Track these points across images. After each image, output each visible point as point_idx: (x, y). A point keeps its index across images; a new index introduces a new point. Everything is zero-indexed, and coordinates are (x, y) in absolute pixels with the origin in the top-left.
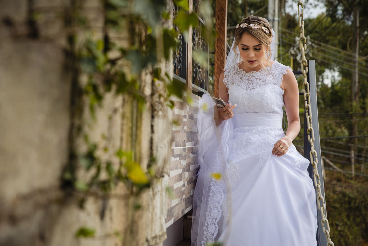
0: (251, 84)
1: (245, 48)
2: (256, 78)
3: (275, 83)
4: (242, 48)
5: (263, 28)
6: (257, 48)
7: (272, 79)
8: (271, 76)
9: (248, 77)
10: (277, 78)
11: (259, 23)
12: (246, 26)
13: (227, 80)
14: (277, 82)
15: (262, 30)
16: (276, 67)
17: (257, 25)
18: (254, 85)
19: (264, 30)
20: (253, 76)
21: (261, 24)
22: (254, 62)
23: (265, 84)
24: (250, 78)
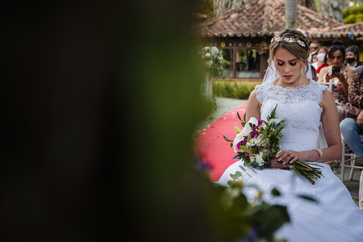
0: (289, 99)
1: (281, 63)
2: (294, 94)
3: (314, 99)
4: (278, 63)
5: (299, 42)
6: (293, 62)
7: (311, 95)
8: (310, 93)
9: (286, 92)
10: (316, 95)
11: (293, 36)
12: (281, 40)
13: (261, 97)
14: (316, 99)
15: (298, 43)
16: (313, 86)
17: (292, 39)
18: (292, 100)
19: (300, 44)
20: (291, 91)
21: (296, 37)
22: (290, 77)
23: (304, 99)
24: (288, 93)
